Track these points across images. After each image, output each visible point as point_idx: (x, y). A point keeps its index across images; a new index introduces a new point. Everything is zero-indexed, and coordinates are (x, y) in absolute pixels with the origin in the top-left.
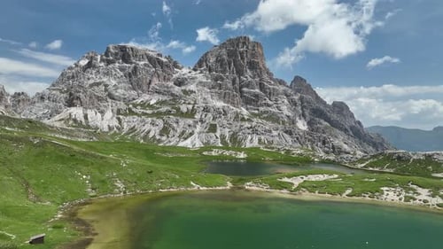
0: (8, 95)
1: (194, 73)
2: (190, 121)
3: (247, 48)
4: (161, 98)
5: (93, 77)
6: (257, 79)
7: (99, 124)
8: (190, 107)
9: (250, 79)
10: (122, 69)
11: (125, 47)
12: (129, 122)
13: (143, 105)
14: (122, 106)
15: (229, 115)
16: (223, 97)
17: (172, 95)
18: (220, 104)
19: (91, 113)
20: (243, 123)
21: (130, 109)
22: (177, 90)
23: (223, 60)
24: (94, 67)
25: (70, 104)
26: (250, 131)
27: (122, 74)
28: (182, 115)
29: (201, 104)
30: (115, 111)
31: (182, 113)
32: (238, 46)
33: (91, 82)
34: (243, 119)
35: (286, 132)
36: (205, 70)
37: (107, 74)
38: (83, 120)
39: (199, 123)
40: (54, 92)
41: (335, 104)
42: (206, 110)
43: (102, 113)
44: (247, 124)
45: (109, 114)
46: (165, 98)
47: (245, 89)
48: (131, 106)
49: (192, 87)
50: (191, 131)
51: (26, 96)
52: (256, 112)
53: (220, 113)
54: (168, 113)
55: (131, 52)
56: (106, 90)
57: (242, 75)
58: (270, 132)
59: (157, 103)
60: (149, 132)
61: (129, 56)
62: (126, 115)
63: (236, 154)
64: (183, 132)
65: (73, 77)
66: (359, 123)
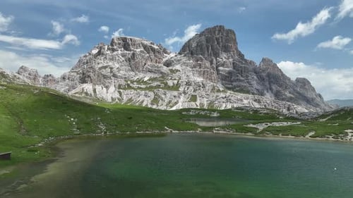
0: (40, 77)
1: (179, 56)
2: (175, 93)
3: (222, 34)
4: (153, 75)
5: (101, 62)
6: (231, 60)
7: (104, 97)
8: (176, 82)
9: (225, 60)
10: (123, 55)
11: (126, 38)
12: (127, 95)
13: (139, 81)
14: (123, 82)
15: (207, 88)
16: (203, 74)
17: (161, 73)
18: (200, 79)
19: (98, 88)
20: (219, 94)
21: (128, 85)
22: (165, 69)
23: (202, 45)
24: (103, 54)
25: (83, 81)
26: (224, 100)
27: (123, 59)
28: (167, 87)
29: (184, 79)
30: (117, 86)
31: (169, 87)
32: (214, 32)
33: (100, 66)
34: (219, 91)
35: (255, 100)
36: (188, 53)
37: (112, 59)
38: (93, 94)
39: (183, 95)
40: (72, 74)
41: (298, 80)
42: (188, 84)
43: (107, 87)
44: (222, 95)
45: (112, 89)
46: (156, 76)
47: (221, 68)
48: (129, 82)
49: (178, 67)
50: (176, 101)
51: (53, 77)
52: (231, 86)
53: (200, 86)
54: (158, 87)
55: (130, 42)
56: (111, 72)
57: (219, 56)
58: (242, 100)
59: (149, 80)
60: (143, 102)
61: (129, 45)
62: (125, 89)
63: (211, 114)
64: (170, 102)
65: (87, 63)
66: (320, 96)
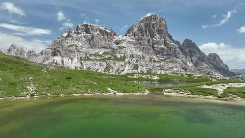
0: (25, 52)
1: (125, 37)
2: (122, 63)
3: (157, 21)
4: (106, 51)
5: (70, 42)
6: (163, 40)
7: (70, 66)
8: (122, 55)
9: (158, 40)
10: (85, 37)
11: (87, 25)
12: (86, 65)
13: (95, 55)
14: (84, 56)
15: (146, 59)
16: (143, 50)
17: (112, 49)
18: (140, 53)
19: (65, 60)
20: (155, 64)
21: (88, 57)
22: (115, 46)
23: (142, 29)
24: (71, 36)
25: (54, 54)
26: (159, 68)
27: (85, 39)
28: (116, 59)
29: (129, 53)
30: (79, 58)
31: (118, 59)
32: (151, 20)
33: (69, 44)
34: (155, 61)
35: (183, 68)
36: (131, 35)
37: (77, 40)
38: (61, 64)
39: (128, 64)
40: (48, 50)
41: (210, 55)
42: (132, 56)
43: (72, 59)
44: (157, 64)
45: (75, 60)
46: (108, 51)
47: (155, 46)
48: (88, 55)
49: (124, 44)
50: (122, 69)
51: (34, 53)
52: (162, 59)
53: (140, 58)
54: (110, 58)
55: (90, 28)
56: (76, 49)
57: (154, 37)
58: (172, 68)
59: (103, 54)
60: (98, 70)
61: (89, 30)
62: (85, 60)
63: (151, 77)
64: (118, 70)
65: (60, 42)
66: (226, 66)
